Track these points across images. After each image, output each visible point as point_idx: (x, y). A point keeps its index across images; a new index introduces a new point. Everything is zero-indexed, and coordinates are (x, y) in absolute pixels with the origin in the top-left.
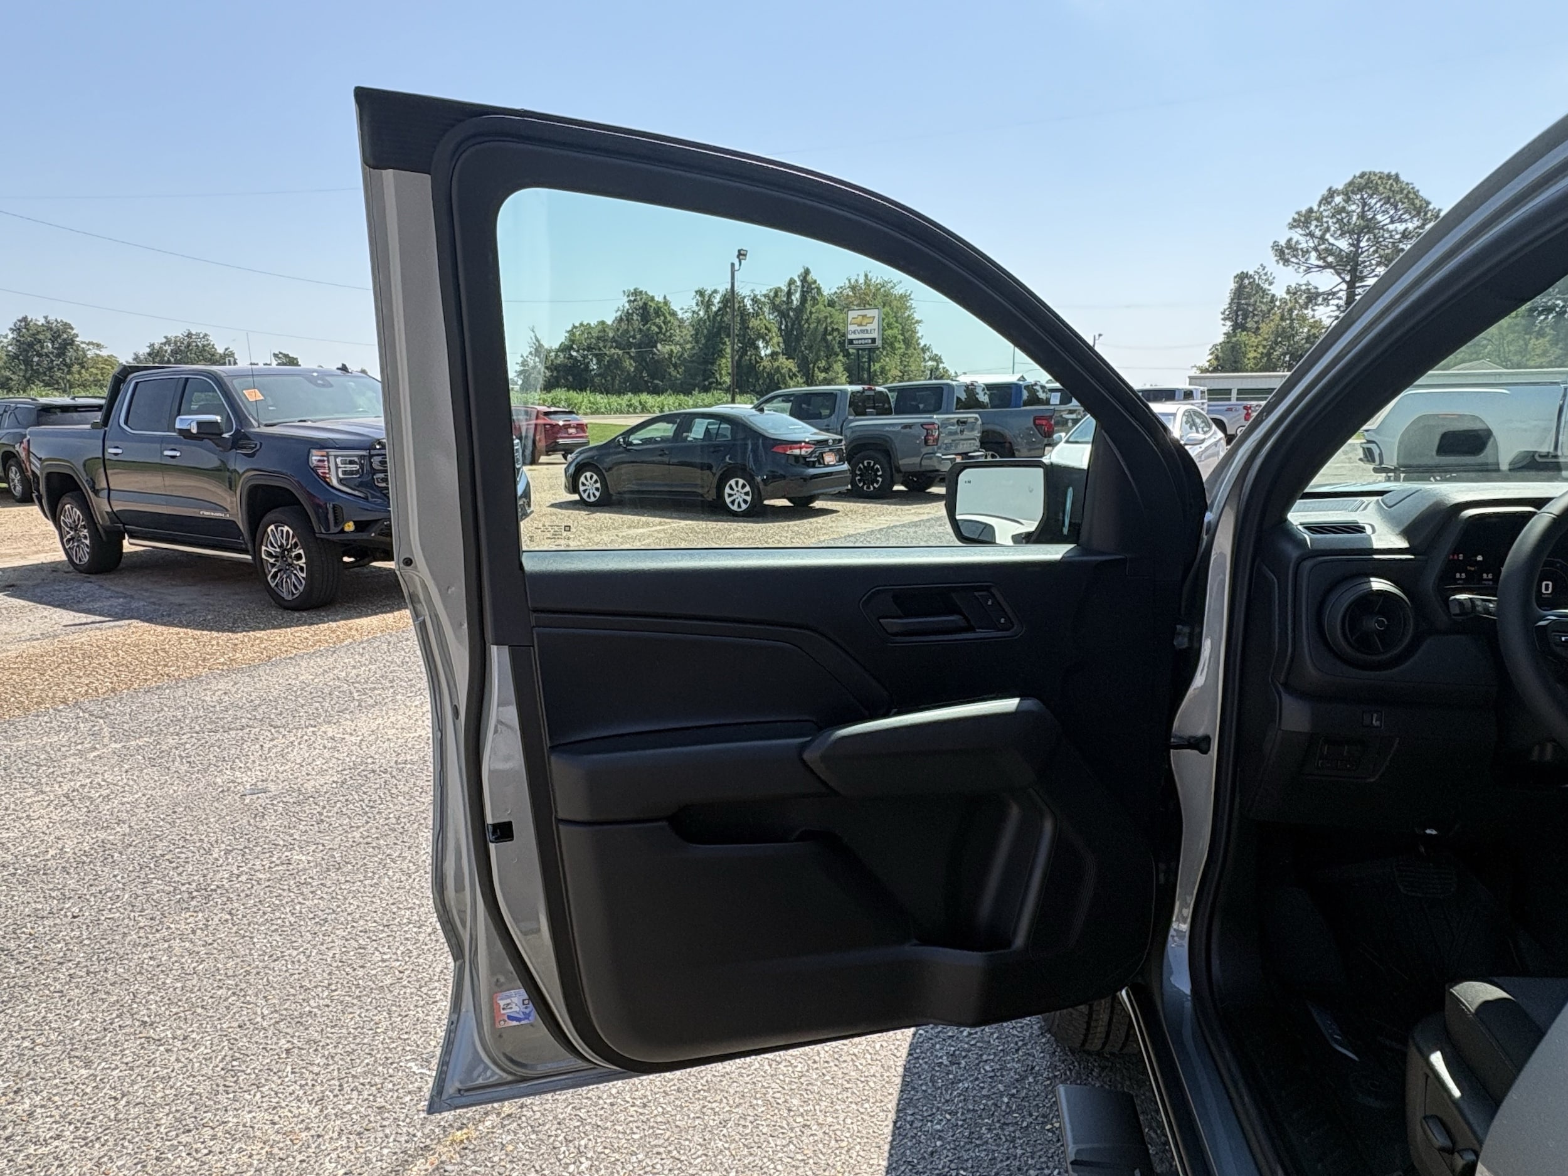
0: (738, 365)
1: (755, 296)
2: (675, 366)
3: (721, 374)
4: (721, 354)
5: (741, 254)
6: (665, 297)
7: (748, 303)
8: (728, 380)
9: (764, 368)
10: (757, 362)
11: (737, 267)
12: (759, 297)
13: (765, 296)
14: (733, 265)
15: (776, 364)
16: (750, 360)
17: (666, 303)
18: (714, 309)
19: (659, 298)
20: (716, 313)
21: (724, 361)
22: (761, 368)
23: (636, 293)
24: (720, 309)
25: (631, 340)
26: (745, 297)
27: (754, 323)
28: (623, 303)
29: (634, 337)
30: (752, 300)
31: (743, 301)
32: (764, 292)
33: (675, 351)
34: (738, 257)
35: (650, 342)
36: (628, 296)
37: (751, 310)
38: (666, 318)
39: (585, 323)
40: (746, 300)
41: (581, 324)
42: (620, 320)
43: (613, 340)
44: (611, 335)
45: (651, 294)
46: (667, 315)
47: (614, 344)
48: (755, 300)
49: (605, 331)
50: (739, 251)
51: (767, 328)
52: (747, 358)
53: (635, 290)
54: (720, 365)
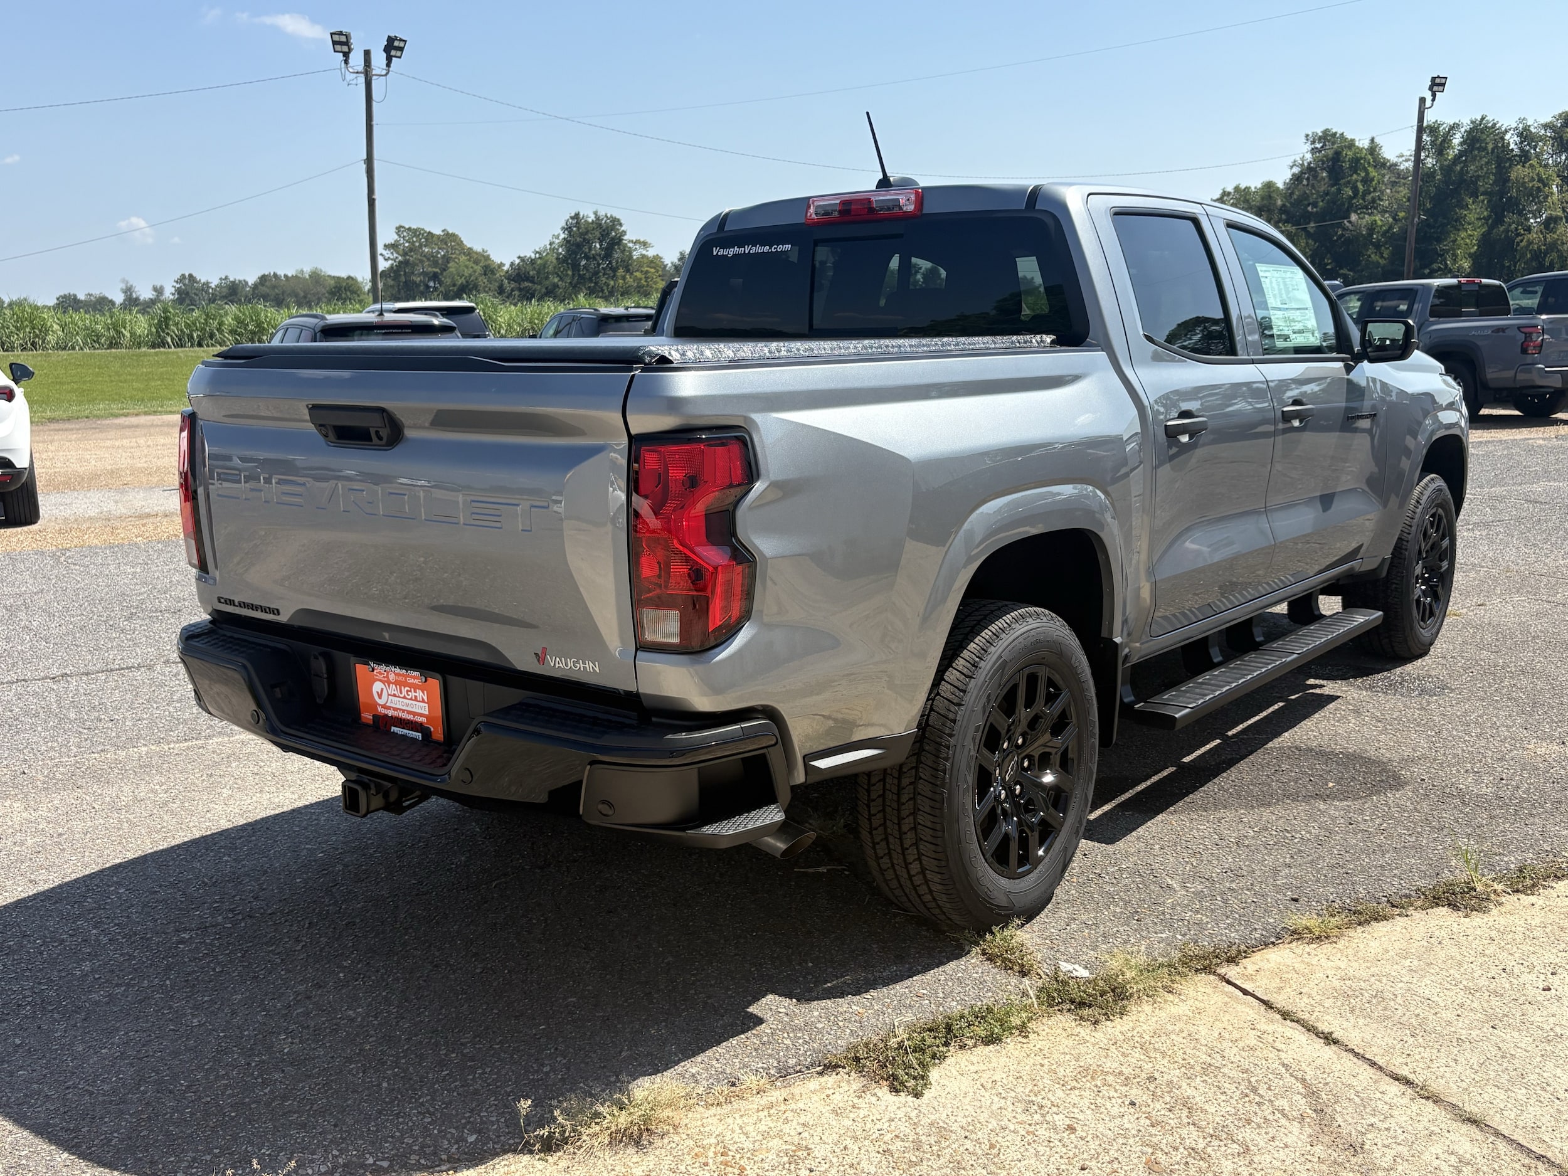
0: (1486, 241)
1: (1526, 128)
2: (1377, 246)
3: (1455, 255)
4: (1458, 223)
5: (1437, 84)
6: (1372, 140)
7: (1512, 140)
8: (1466, 265)
9: (1530, 243)
10: (1518, 235)
11: (1428, 103)
12: (1533, 130)
13: (1546, 126)
14: (1422, 100)
15: (1550, 237)
16: (1507, 231)
17: (1373, 148)
18: (1451, 154)
19: (1363, 143)
20: (1457, 158)
21: (1463, 234)
22: (1524, 244)
23: (1327, 137)
24: (1461, 153)
25: (1310, 209)
26: (1506, 131)
27: (1518, 172)
28: (1303, 152)
29: (1315, 205)
30: (1520, 135)
31: (1503, 139)
32: (1547, 119)
33: (1379, 223)
34: (1431, 89)
35: (1339, 210)
36: (1313, 142)
37: (1517, 151)
38: (1367, 173)
39: (1243, 186)
40: (1507, 137)
41: (1237, 189)
42: (1297, 179)
43: (1283, 210)
44: (1279, 202)
45: (1349, 136)
46: (1370, 169)
47: (1284, 217)
48: (1525, 135)
49: (1270, 197)
50: (1433, 79)
51: (1540, 180)
52: (1502, 229)
53: (1326, 132)
54: (1454, 241)
